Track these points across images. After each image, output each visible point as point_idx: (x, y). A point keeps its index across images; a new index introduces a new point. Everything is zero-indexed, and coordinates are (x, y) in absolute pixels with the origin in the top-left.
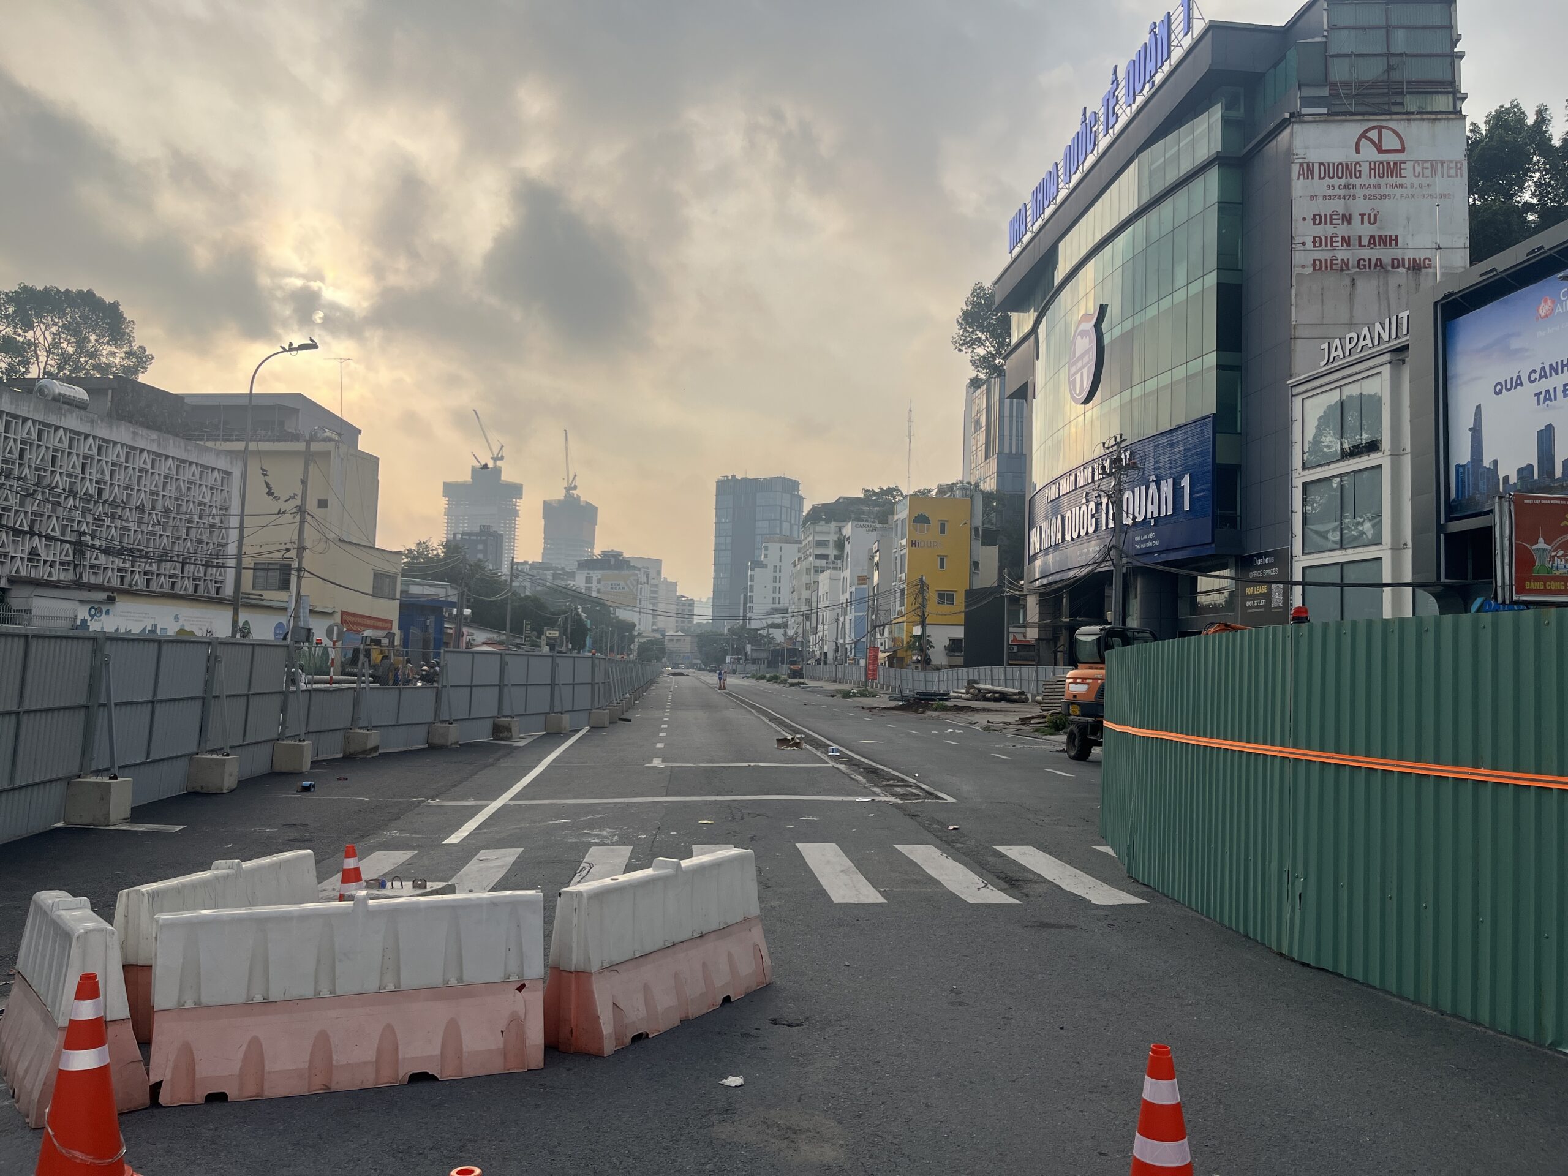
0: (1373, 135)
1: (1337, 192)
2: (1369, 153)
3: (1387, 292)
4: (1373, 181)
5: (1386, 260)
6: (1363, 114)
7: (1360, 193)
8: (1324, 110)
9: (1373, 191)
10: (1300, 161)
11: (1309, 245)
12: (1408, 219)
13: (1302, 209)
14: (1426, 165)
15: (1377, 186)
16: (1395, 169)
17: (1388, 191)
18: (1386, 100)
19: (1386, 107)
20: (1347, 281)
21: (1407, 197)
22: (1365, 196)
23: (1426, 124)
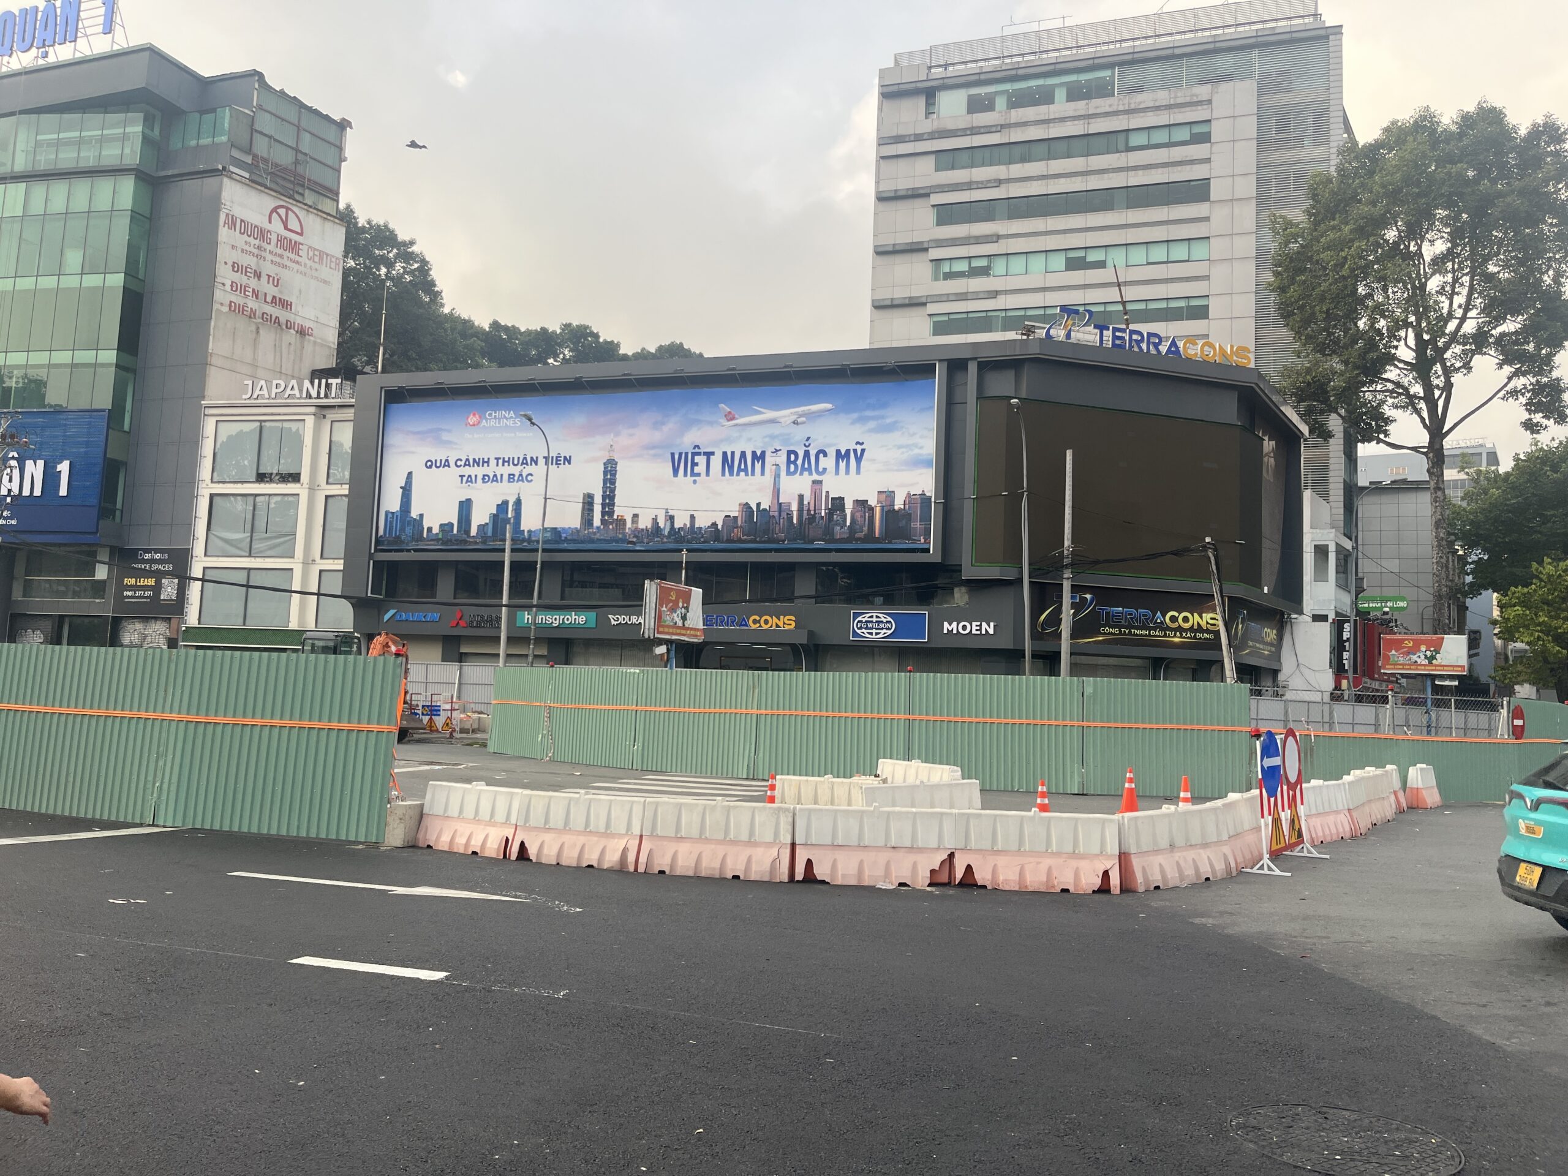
0: (282, 212)
1: (252, 249)
2: (277, 227)
3: (281, 347)
4: (279, 251)
5: (283, 320)
6: (275, 191)
7: (269, 257)
8: (247, 175)
9: (278, 259)
10: (227, 211)
11: (228, 288)
12: (300, 291)
13: (224, 254)
14: (316, 253)
15: (281, 256)
16: (294, 247)
17: (289, 264)
18: (291, 186)
19: (291, 192)
20: (254, 328)
21: (301, 273)
22: (272, 261)
23: (318, 220)
